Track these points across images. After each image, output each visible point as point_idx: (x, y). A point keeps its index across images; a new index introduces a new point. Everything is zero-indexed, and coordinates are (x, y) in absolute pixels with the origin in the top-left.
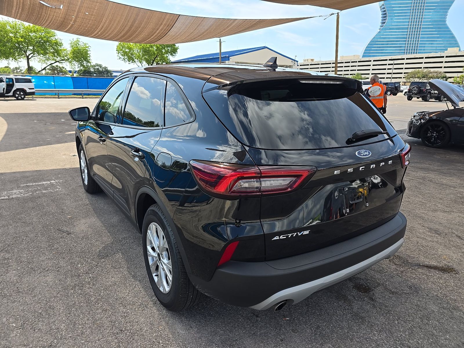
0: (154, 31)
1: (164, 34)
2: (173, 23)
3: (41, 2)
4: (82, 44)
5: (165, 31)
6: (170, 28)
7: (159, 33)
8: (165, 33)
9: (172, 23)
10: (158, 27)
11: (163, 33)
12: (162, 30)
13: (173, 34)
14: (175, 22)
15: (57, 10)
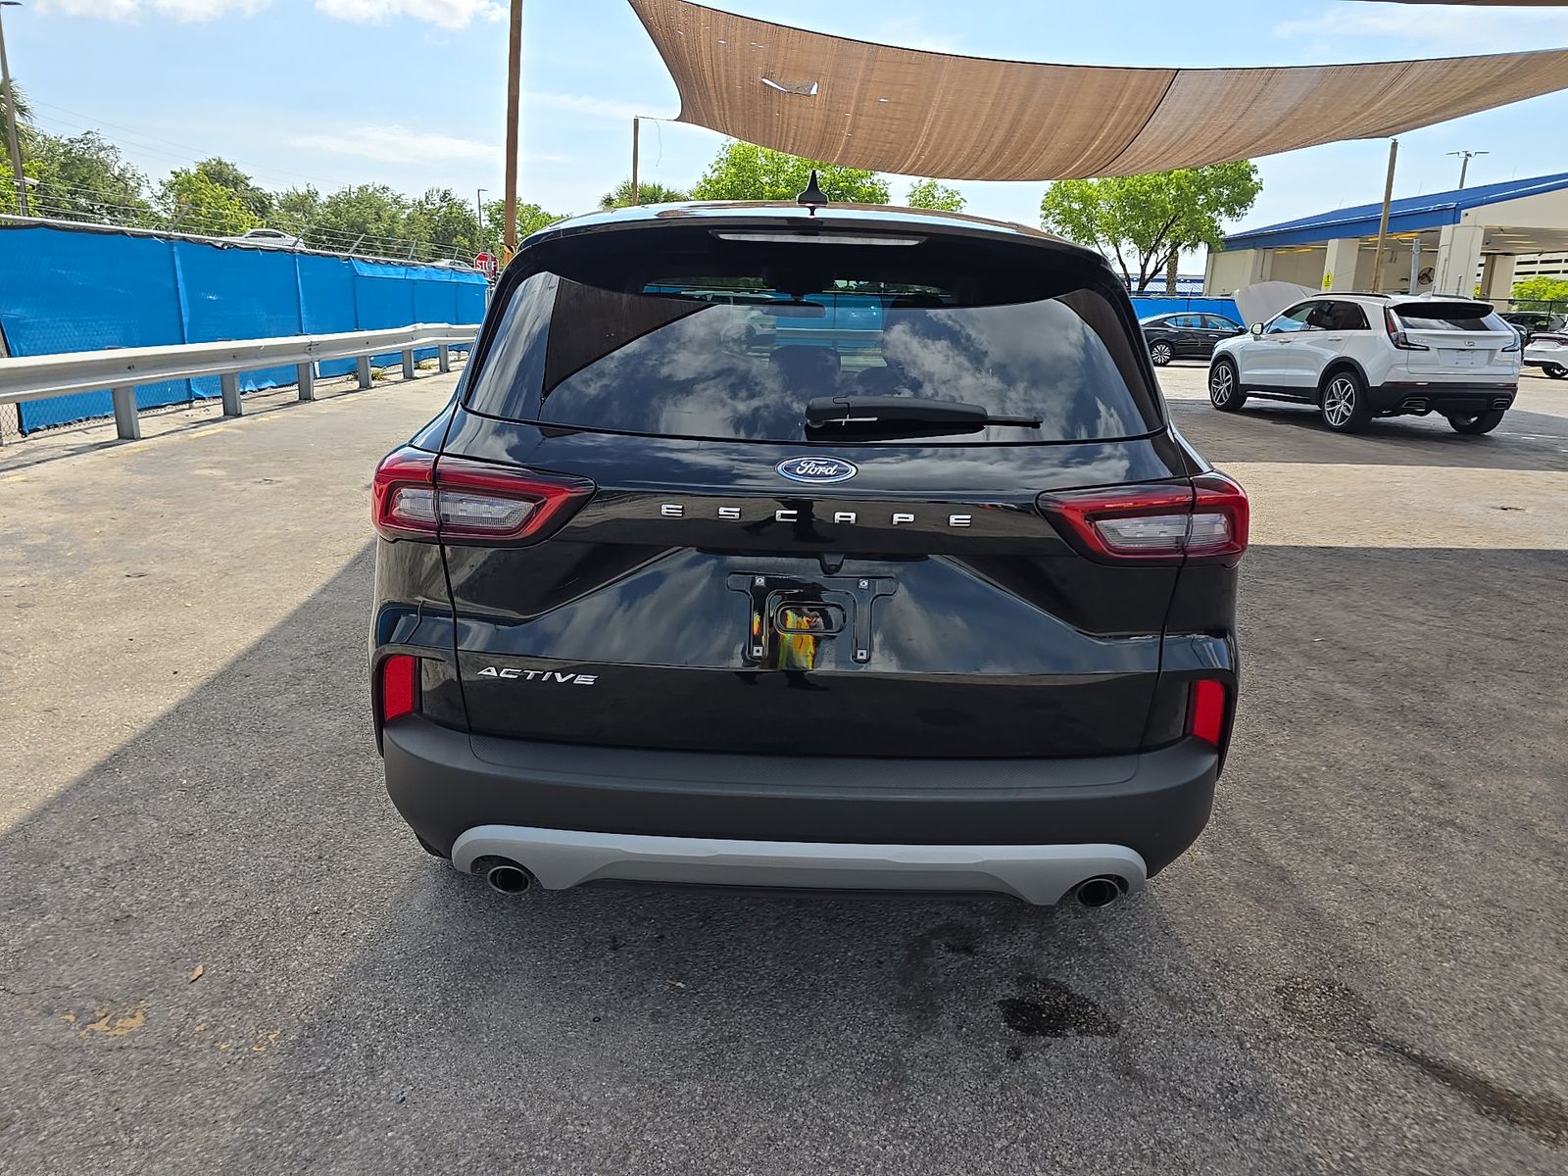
0: (1091, 134)
1: (1125, 140)
2: (1155, 102)
3: (764, 80)
4: (942, 196)
5: (1129, 130)
6: (1143, 119)
7: (1107, 137)
8: (1128, 135)
9: (1151, 102)
10: (1103, 119)
11: (1123, 137)
12: (1116, 126)
13: (1159, 139)
14: (1159, 96)
15: (805, 101)
